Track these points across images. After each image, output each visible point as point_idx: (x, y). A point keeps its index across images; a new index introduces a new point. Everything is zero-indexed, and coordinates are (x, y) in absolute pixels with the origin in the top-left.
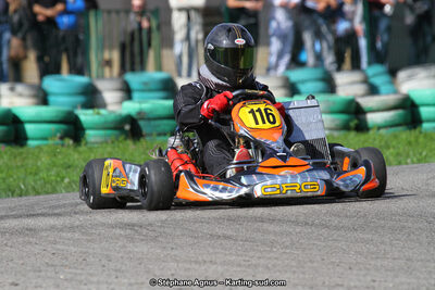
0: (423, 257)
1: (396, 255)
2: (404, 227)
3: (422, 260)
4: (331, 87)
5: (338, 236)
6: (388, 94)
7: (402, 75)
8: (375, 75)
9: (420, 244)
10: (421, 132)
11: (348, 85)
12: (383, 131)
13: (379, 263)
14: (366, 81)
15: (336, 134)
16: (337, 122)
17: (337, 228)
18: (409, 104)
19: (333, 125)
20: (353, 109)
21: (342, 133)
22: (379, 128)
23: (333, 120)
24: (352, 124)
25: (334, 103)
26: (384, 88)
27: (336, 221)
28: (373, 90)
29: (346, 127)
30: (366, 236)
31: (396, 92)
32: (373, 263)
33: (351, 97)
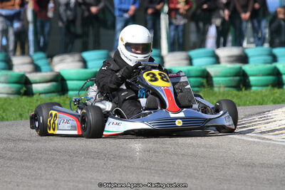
0: (65, 179)
1: (48, 177)
2: (54, 159)
3: (65, 181)
4: (9, 66)
5: (11, 164)
6: (46, 72)
7: (56, 59)
8: (38, 59)
9: (64, 170)
10: (67, 98)
11: (21, 65)
12: (42, 96)
13: (37, 182)
14: (32, 63)
15: (12, 97)
16: (13, 89)
17: (10, 159)
18: (60, 78)
19: (10, 92)
20: (23, 81)
21: (16, 96)
22: (40, 94)
23: (10, 88)
24: (22, 91)
25: (11, 76)
26: (43, 68)
27: (9, 154)
28: (37, 69)
29: (18, 93)
30: (29, 164)
31: (52, 70)
32: (32, 182)
33: (22, 73)
